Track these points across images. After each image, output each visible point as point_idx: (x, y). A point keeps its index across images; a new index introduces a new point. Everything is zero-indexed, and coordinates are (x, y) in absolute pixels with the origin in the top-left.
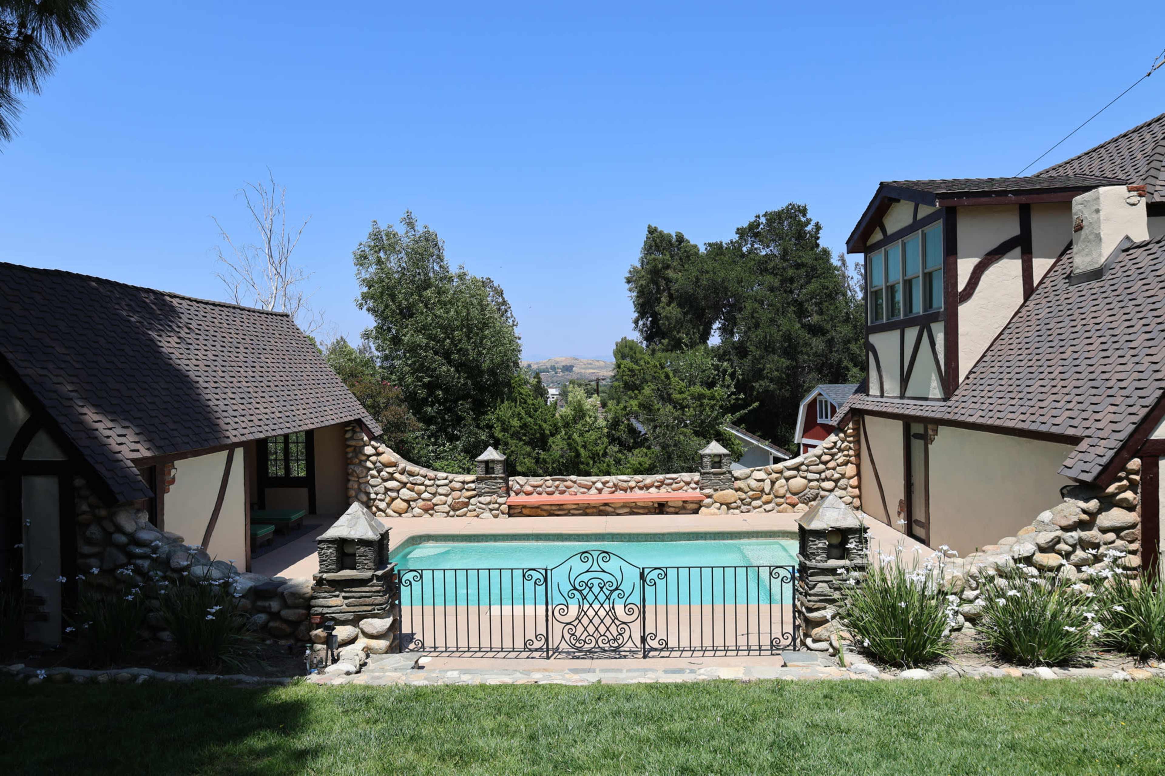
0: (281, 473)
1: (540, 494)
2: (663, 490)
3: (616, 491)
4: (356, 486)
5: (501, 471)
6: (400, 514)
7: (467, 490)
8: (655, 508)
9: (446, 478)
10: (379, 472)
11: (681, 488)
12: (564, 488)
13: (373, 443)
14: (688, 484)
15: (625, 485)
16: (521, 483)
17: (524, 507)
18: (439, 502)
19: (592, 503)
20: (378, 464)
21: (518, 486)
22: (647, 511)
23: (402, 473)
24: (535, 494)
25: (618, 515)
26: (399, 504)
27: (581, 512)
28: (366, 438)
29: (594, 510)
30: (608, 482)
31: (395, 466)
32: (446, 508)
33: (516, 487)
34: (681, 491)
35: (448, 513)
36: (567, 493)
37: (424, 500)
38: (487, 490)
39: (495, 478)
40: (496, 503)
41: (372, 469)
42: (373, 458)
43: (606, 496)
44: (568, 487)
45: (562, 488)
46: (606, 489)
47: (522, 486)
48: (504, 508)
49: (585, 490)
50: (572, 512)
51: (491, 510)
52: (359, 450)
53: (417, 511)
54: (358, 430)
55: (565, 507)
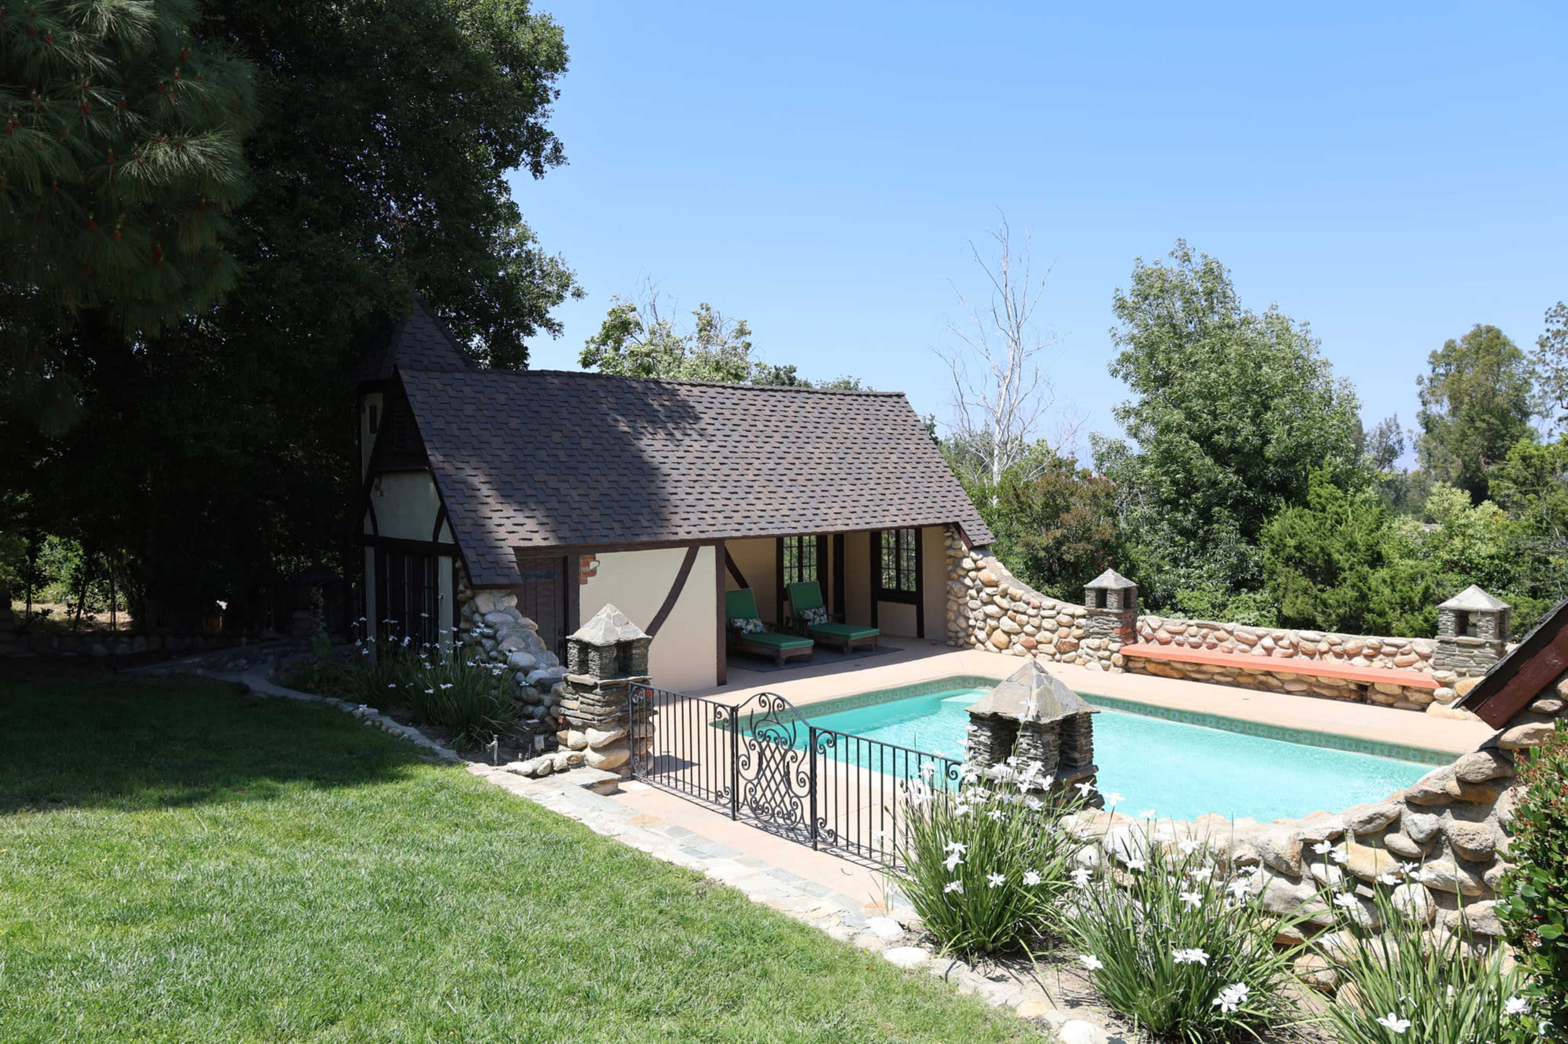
0: (894, 585)
1: (1180, 644)
2: (1377, 663)
3: (1296, 654)
4: (955, 608)
5: (1115, 605)
6: (1001, 649)
7: (1078, 627)
8: (1351, 691)
9: (1053, 608)
10: (979, 591)
11: (1410, 664)
12: (1215, 641)
13: (973, 554)
14: (1425, 657)
15: (1310, 646)
16: (1153, 625)
17: (1148, 660)
18: (1042, 640)
19: (1247, 669)
20: (978, 582)
21: (1149, 630)
22: (1335, 693)
23: (1004, 595)
24: (1173, 645)
25: (1289, 693)
26: (999, 637)
27: (1229, 679)
28: (964, 548)
29: (1250, 680)
30: (1281, 639)
31: (997, 586)
32: (1051, 649)
33: (1147, 631)
34: (1409, 669)
35: (1053, 655)
36: (1218, 648)
37: (1027, 634)
38: (1096, 629)
39: (1108, 614)
40: (1106, 649)
41: (971, 588)
42: (972, 574)
43: (1276, 661)
44: (1221, 640)
45: (1211, 639)
46: (1278, 649)
47: (1154, 630)
48: (1117, 658)
49: (1246, 647)
50: (1216, 677)
51: (1100, 659)
52: (957, 562)
53: (1018, 648)
54: (956, 536)
55: (1204, 668)
